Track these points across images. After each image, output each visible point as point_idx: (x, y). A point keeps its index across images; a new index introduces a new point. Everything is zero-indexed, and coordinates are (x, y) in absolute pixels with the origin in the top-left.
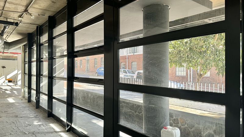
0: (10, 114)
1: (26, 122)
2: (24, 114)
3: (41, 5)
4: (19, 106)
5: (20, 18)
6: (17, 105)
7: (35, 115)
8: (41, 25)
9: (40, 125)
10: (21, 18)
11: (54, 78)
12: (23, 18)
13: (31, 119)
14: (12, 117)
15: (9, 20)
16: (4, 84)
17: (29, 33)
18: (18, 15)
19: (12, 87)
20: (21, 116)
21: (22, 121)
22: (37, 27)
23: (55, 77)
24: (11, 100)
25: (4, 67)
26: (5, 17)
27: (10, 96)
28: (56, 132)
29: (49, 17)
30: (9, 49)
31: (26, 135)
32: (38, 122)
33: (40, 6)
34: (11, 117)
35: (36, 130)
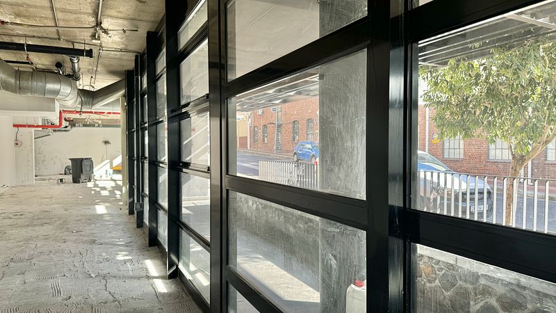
0: (84, 236)
1: (104, 254)
2: (108, 238)
3: (121, 10)
4: (109, 221)
5: (94, 41)
6: (107, 218)
7: (129, 240)
8: (141, 51)
9: (125, 262)
10: (96, 39)
11: (161, 165)
12: (99, 40)
13: (116, 248)
14: (84, 242)
15: (77, 46)
16: (104, 178)
17: (128, 71)
18: (90, 34)
19: (116, 184)
20: (102, 241)
21: (96, 251)
22: (137, 56)
23: (162, 163)
24: (101, 209)
25: (106, 142)
26: (67, 41)
27: (105, 200)
28: (148, 277)
29: (149, 33)
30: (93, 105)
31: (89, 280)
32: (127, 255)
33: (119, 12)
34: (82, 242)
35: (114, 271)
